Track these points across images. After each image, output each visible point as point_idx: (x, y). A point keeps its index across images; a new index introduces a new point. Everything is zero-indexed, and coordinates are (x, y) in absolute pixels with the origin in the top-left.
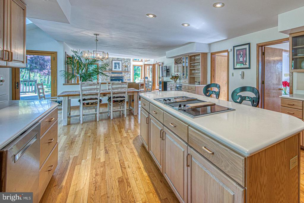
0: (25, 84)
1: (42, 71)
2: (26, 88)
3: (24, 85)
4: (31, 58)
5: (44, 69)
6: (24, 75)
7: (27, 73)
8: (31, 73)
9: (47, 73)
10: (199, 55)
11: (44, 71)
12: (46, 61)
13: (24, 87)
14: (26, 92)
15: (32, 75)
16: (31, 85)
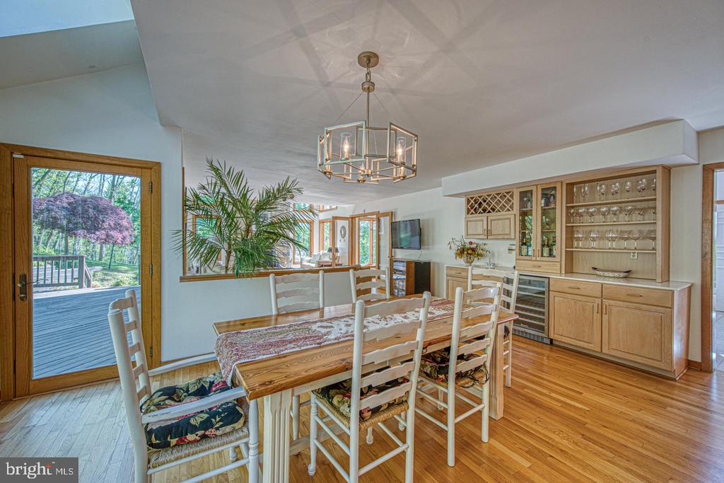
0: (57, 264)
1: (94, 233)
2: (59, 274)
3: (54, 267)
4: (69, 204)
5: (97, 229)
6: (56, 242)
7: (62, 238)
8: (69, 238)
9: (104, 237)
10: (654, 172)
11: (97, 233)
12: (100, 211)
13: (54, 271)
14: (59, 285)
15: (71, 241)
16: (70, 266)
